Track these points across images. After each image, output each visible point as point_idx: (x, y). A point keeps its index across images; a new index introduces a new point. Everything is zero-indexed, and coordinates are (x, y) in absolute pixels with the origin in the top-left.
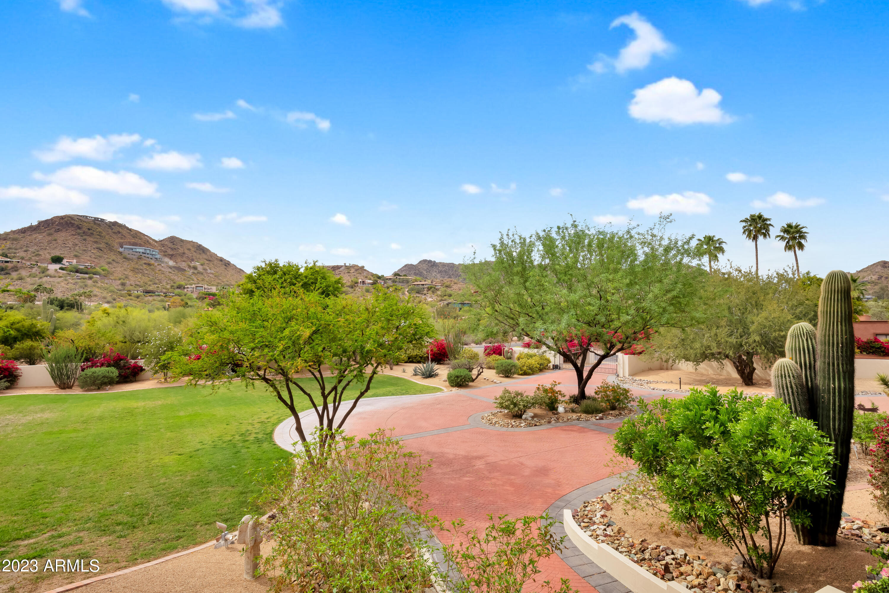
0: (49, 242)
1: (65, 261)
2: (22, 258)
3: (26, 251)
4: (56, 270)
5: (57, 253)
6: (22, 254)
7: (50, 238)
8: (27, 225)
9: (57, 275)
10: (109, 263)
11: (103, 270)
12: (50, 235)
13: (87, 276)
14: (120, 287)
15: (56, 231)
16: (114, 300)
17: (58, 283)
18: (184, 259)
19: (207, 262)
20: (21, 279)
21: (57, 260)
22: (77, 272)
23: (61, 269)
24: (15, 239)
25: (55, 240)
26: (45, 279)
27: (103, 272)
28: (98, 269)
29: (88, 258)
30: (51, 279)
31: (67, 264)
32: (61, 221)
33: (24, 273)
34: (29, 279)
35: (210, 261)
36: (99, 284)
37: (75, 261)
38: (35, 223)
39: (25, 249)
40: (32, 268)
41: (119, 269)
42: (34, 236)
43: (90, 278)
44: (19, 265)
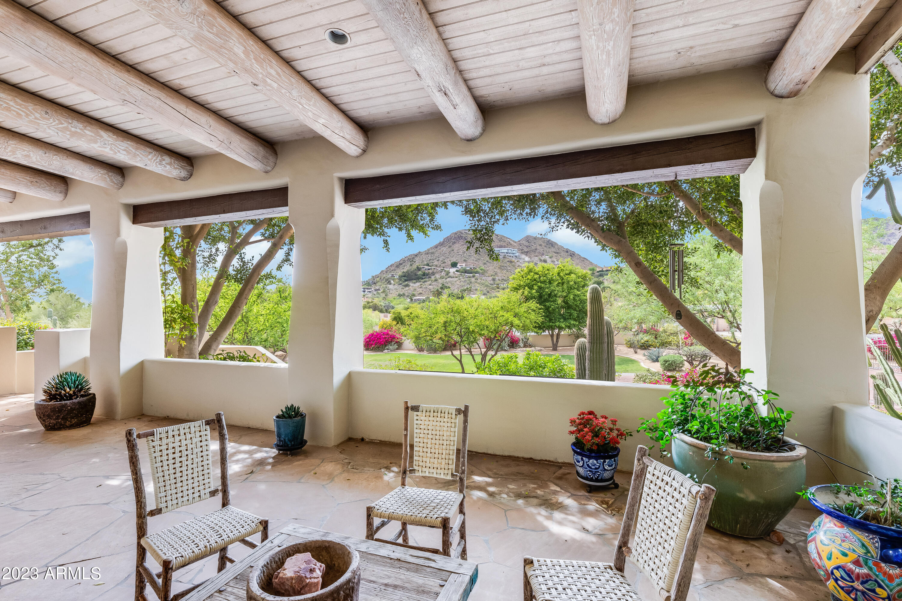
0: (450, 253)
1: (458, 266)
2: (436, 266)
3: (438, 261)
4: (454, 272)
5: (454, 260)
6: (436, 263)
7: (450, 249)
8: (438, 242)
9: (454, 276)
10: (485, 264)
11: (481, 270)
12: (450, 247)
13: (471, 275)
14: (492, 282)
15: (453, 244)
16: (488, 292)
17: (456, 282)
18: (536, 254)
19: (556, 255)
20: (436, 280)
21: (454, 265)
22: (466, 272)
23: (457, 271)
24: (433, 253)
25: (453, 250)
26: (448, 279)
27: (481, 271)
28: (478, 269)
29: (472, 261)
30: (452, 279)
31: (460, 267)
32: (456, 236)
33: (438, 276)
34: (440, 280)
35: (558, 253)
36: (479, 281)
37: (464, 264)
38: (442, 240)
39: (437, 259)
40: (441, 272)
41: (491, 268)
42: (442, 249)
43: (474, 276)
44: (435, 271)
